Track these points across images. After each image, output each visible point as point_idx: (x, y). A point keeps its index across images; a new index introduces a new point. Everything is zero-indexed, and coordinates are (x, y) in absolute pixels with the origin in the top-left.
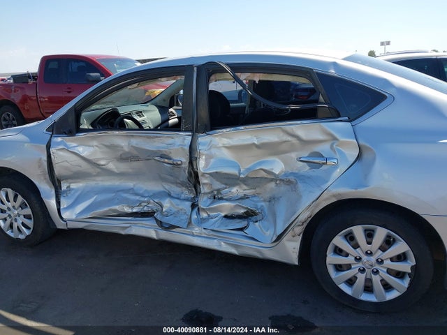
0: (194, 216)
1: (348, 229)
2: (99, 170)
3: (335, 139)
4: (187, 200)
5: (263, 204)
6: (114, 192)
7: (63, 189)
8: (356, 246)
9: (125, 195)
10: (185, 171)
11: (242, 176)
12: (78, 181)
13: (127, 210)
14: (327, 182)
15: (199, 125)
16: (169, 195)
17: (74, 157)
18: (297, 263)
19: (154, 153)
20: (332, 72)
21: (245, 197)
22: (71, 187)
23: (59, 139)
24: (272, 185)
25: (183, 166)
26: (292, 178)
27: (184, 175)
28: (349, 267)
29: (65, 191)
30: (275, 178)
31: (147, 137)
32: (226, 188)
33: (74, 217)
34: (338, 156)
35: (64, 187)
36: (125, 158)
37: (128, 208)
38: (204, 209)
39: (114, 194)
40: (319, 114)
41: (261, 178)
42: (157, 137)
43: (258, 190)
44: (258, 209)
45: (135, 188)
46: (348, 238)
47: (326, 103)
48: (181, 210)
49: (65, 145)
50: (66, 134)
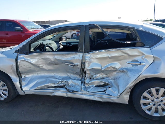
0: (83, 87)
1: (149, 89)
2: (39, 69)
3: (144, 55)
4: (78, 80)
5: (111, 80)
6: (46, 78)
7: (22, 77)
8: (152, 96)
9: (51, 79)
10: (79, 69)
11: (103, 70)
12: (29, 74)
13: (53, 85)
14: (141, 71)
15: (85, 49)
16: (70, 78)
17: (28, 64)
18: (128, 103)
19: (65, 61)
20: (141, 29)
21: (103, 78)
22: (26, 76)
23: (21, 56)
24: (115, 73)
25: (78, 66)
26: (125, 70)
27: (79, 70)
28: (149, 104)
29: (23, 79)
30: (117, 70)
31: (63, 55)
32: (95, 75)
33: (28, 89)
34: (145, 61)
35: (23, 76)
36: (51, 63)
37: (53, 84)
38: (87, 83)
39: (46, 79)
40: (137, 45)
41: (111, 70)
42: (67, 55)
43: (108, 75)
44: (109, 83)
45: (55, 76)
46: (149, 92)
47: (140, 41)
48: (77, 84)
49: (24, 59)
50: (25, 54)
